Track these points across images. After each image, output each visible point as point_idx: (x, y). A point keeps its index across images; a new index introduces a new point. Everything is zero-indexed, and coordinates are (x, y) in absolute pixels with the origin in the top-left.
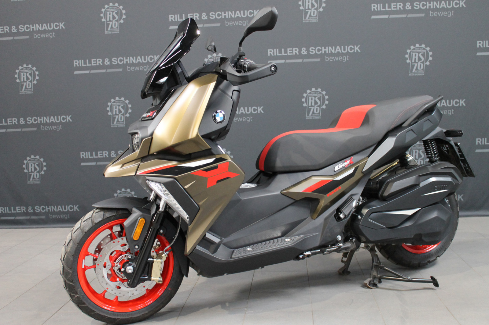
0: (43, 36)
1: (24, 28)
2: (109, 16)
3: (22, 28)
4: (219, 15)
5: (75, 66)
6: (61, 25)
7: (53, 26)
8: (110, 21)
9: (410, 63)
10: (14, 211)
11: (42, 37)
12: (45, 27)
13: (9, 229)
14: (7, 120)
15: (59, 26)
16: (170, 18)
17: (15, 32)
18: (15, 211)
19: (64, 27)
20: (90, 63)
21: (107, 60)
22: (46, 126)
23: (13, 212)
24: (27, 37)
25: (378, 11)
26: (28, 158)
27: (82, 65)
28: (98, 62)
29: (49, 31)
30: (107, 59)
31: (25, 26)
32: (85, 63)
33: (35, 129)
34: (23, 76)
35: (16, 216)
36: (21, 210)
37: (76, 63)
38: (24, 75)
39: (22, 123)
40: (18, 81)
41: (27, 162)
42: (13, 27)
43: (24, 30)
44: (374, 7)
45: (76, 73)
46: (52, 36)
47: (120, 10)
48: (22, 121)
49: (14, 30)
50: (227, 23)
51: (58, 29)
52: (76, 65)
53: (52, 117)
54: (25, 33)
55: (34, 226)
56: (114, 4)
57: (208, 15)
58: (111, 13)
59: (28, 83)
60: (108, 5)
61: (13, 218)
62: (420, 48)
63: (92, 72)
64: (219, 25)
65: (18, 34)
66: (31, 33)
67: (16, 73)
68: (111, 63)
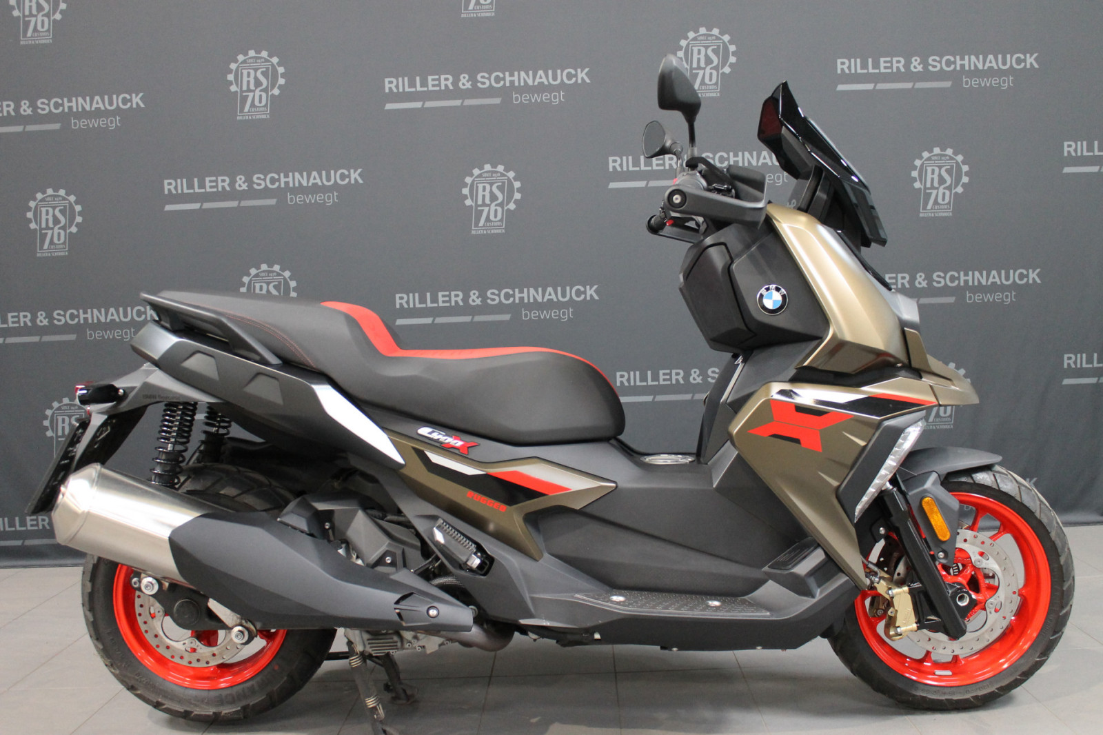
0: (94, 123)
1: (48, 105)
2: (248, 79)
3: (45, 106)
4: (498, 80)
5: (166, 192)
6: (137, 100)
7: (118, 101)
8: (249, 90)
9: (920, 189)
10: (20, 526)
11: (91, 126)
12: (98, 103)
13: (12, 570)
14: (7, 316)
15: (131, 100)
16: (387, 86)
17: (29, 115)
18: (24, 526)
19: (143, 103)
20: (202, 185)
21: (241, 179)
22: (97, 330)
23: (18, 528)
24: (57, 126)
25: (851, 74)
26: (56, 405)
27: (182, 190)
28: (220, 184)
29: (107, 113)
30: (242, 177)
31: (53, 101)
32: (190, 186)
33: (72, 337)
34: (46, 216)
35: (24, 539)
36: (37, 525)
37: (169, 186)
38: (47, 214)
39: (42, 324)
40: (33, 226)
41: (53, 413)
42: (22, 103)
43: (50, 111)
44: (842, 65)
45: (168, 208)
46: (114, 123)
47: (273, 65)
48: (42, 320)
49: (26, 109)
50: (517, 98)
51: (129, 108)
52: (169, 190)
53: (112, 310)
54: (50, 118)
55: (69, 561)
56: (258, 52)
57: (473, 79)
58: (252, 72)
59: (56, 230)
60: (246, 54)
61: (18, 543)
62: (942, 155)
63: (207, 205)
64: (497, 101)
65: (36, 118)
66: (64, 118)
67: (29, 209)
68: (250, 186)
